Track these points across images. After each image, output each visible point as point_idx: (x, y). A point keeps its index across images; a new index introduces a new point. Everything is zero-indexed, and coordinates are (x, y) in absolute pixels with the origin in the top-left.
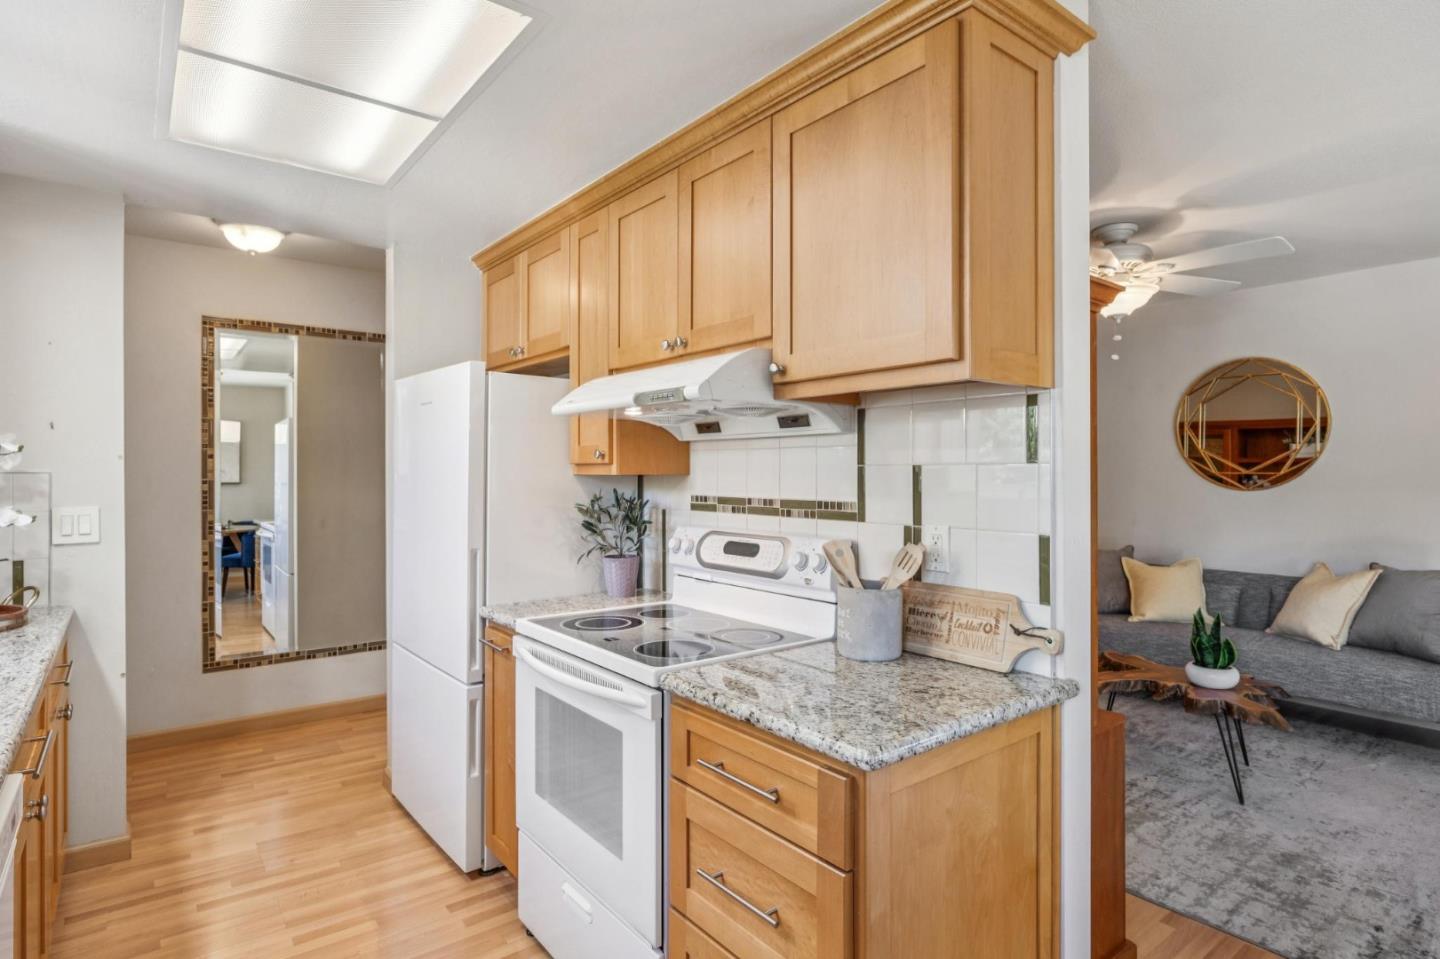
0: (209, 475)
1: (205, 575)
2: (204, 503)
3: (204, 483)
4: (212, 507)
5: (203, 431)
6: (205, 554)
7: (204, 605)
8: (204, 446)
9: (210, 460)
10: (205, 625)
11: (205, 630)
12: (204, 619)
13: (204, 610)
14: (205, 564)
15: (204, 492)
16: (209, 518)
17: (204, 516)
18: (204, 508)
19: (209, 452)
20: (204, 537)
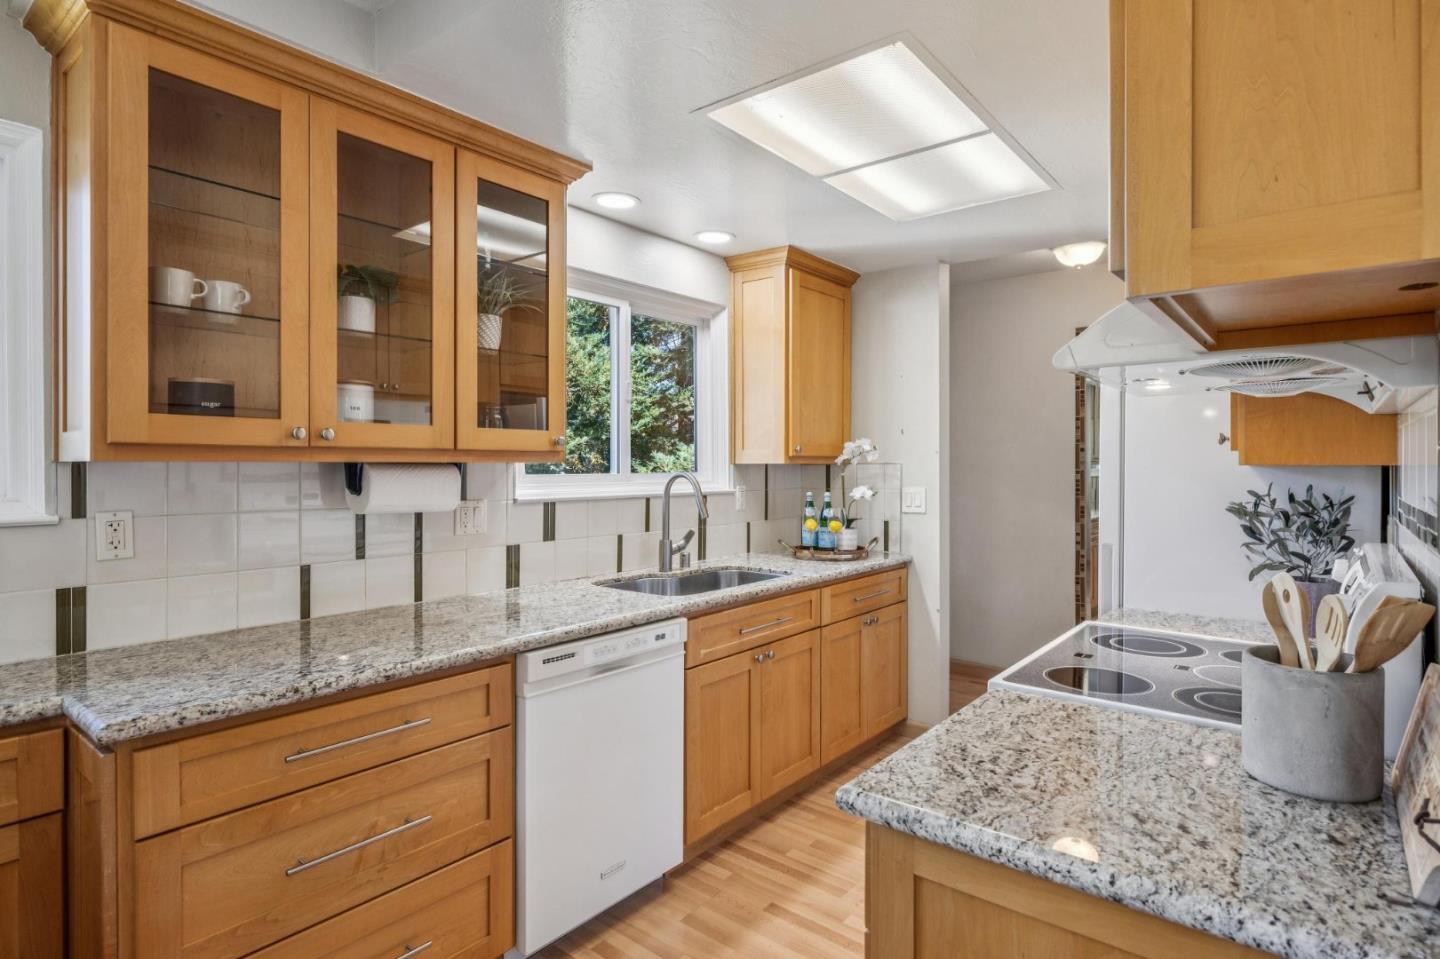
0: (1081, 466)
1: (1078, 553)
2: (1077, 490)
3: (1077, 472)
4: (1083, 493)
5: (1077, 428)
6: (1077, 534)
7: (1077, 578)
8: (1077, 441)
9: (1081, 453)
10: (1077, 596)
11: (1077, 600)
12: (1076, 591)
13: (1077, 583)
14: (1077, 543)
15: (1077, 481)
16: (1081, 504)
17: (1077, 501)
18: (1077, 494)
19: (1081, 446)
20: (1077, 520)
